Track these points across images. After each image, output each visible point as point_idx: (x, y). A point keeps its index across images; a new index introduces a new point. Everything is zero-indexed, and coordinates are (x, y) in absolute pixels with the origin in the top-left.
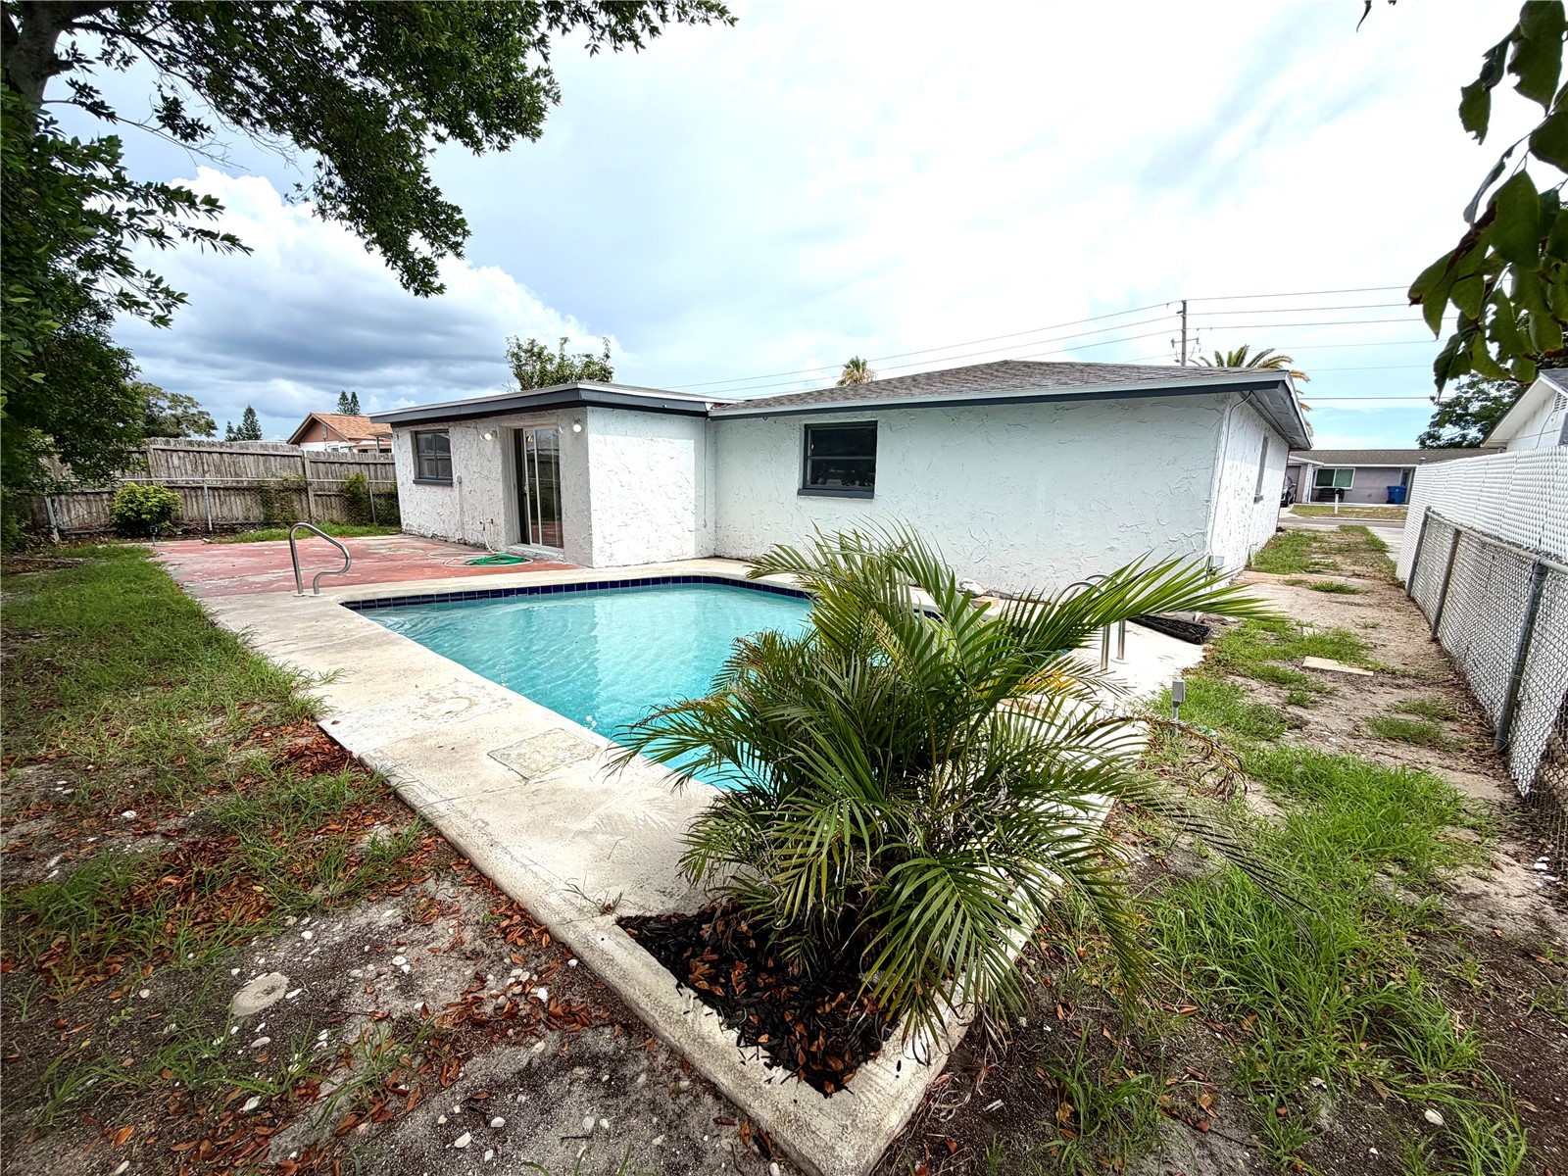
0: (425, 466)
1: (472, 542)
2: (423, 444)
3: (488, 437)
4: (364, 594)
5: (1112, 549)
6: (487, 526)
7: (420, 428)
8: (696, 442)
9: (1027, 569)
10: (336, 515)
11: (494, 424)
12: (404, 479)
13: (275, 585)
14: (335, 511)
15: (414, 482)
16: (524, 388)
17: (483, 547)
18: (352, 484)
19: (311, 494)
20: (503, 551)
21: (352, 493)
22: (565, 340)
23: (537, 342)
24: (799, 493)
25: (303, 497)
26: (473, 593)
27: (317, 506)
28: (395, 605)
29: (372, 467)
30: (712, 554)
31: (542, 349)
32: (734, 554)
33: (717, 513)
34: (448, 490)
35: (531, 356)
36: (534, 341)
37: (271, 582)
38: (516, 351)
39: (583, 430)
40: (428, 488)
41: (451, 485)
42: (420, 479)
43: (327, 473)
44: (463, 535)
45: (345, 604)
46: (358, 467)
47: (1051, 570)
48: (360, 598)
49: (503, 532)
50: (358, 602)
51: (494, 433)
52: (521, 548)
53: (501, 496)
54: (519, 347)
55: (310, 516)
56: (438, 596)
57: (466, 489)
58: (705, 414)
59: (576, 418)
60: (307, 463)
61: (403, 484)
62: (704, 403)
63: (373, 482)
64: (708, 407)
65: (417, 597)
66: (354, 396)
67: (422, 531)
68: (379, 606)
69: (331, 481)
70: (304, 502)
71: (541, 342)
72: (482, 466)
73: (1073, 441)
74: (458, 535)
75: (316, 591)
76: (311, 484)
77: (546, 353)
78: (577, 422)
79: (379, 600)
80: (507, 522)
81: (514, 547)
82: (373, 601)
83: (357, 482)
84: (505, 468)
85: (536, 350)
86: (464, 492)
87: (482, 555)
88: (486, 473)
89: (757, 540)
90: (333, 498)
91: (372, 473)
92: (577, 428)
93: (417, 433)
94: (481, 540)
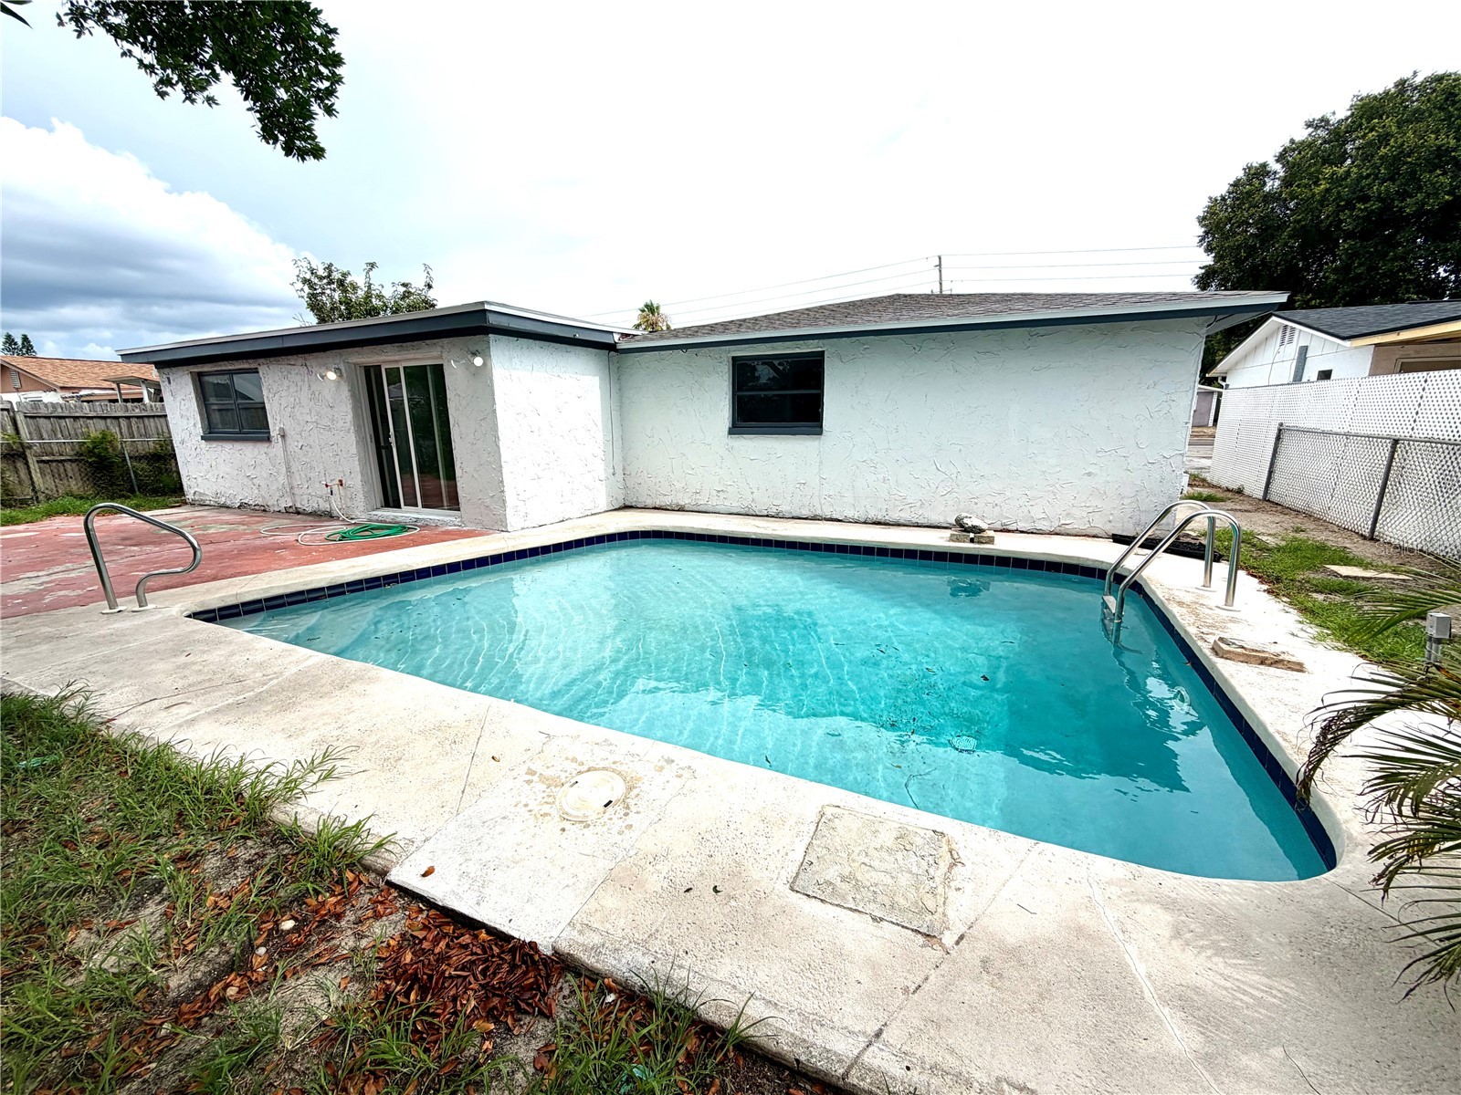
0: (216, 417)
1: (309, 510)
2: (209, 391)
3: (332, 376)
4: (222, 599)
5: (1089, 474)
6: (335, 489)
7: (206, 368)
8: (601, 379)
9: (998, 500)
10: (75, 485)
11: (334, 358)
12: (185, 435)
13: (48, 599)
14: (73, 482)
15: (203, 438)
16: (322, 320)
17: (329, 516)
18: (96, 444)
19: (32, 460)
20: (362, 516)
21: (98, 456)
22: (372, 265)
23: (336, 265)
24: (731, 432)
25: (20, 465)
26: (377, 579)
27: (43, 474)
28: (269, 608)
29: (123, 423)
30: (621, 504)
31: (345, 275)
32: (649, 502)
33: (624, 459)
34: (262, 447)
35: (329, 283)
36: (331, 265)
37: (39, 595)
38: (308, 276)
39: (485, 364)
40: (228, 446)
41: (268, 439)
42: (212, 433)
43: (54, 432)
44: (294, 501)
45: (195, 615)
46: (102, 422)
47: (1025, 499)
48: (215, 605)
49: (361, 495)
50: (213, 611)
51: (337, 370)
52: (389, 514)
53: (354, 450)
54: (313, 272)
55: (34, 490)
56: (329, 588)
57: (293, 444)
58: (611, 347)
59: (473, 349)
60: (20, 418)
61: (183, 442)
62: (612, 333)
63: (130, 441)
64: (616, 337)
65: (301, 593)
66: (25, 339)
67: (222, 500)
68: (246, 613)
69: (63, 441)
70: (23, 473)
71: (340, 266)
72: (318, 413)
73: (1048, 367)
74: (286, 502)
75: (142, 603)
76: (30, 447)
77: (349, 279)
78: (474, 354)
79: (244, 604)
80: (364, 482)
81: (378, 513)
82: (236, 606)
83: (105, 438)
84: (356, 415)
85: (336, 276)
86: (290, 448)
87: (336, 527)
88: (326, 422)
89: (678, 486)
90: (68, 465)
91: (125, 429)
92: (478, 361)
93: (200, 375)
94: (324, 506)
